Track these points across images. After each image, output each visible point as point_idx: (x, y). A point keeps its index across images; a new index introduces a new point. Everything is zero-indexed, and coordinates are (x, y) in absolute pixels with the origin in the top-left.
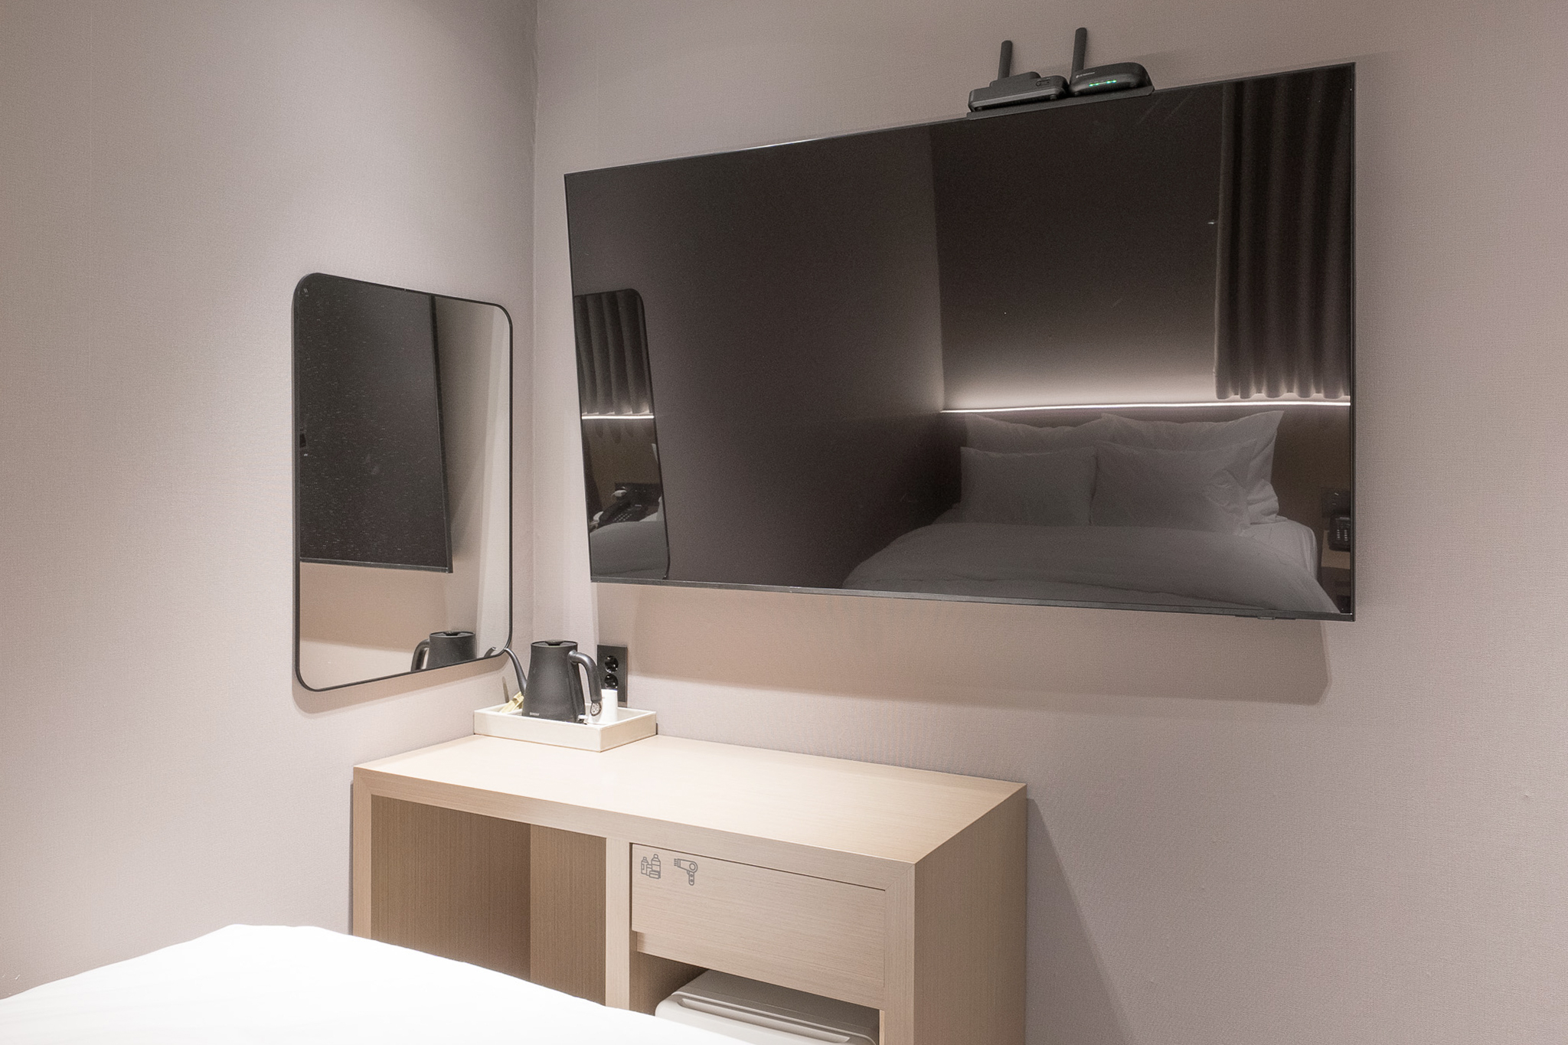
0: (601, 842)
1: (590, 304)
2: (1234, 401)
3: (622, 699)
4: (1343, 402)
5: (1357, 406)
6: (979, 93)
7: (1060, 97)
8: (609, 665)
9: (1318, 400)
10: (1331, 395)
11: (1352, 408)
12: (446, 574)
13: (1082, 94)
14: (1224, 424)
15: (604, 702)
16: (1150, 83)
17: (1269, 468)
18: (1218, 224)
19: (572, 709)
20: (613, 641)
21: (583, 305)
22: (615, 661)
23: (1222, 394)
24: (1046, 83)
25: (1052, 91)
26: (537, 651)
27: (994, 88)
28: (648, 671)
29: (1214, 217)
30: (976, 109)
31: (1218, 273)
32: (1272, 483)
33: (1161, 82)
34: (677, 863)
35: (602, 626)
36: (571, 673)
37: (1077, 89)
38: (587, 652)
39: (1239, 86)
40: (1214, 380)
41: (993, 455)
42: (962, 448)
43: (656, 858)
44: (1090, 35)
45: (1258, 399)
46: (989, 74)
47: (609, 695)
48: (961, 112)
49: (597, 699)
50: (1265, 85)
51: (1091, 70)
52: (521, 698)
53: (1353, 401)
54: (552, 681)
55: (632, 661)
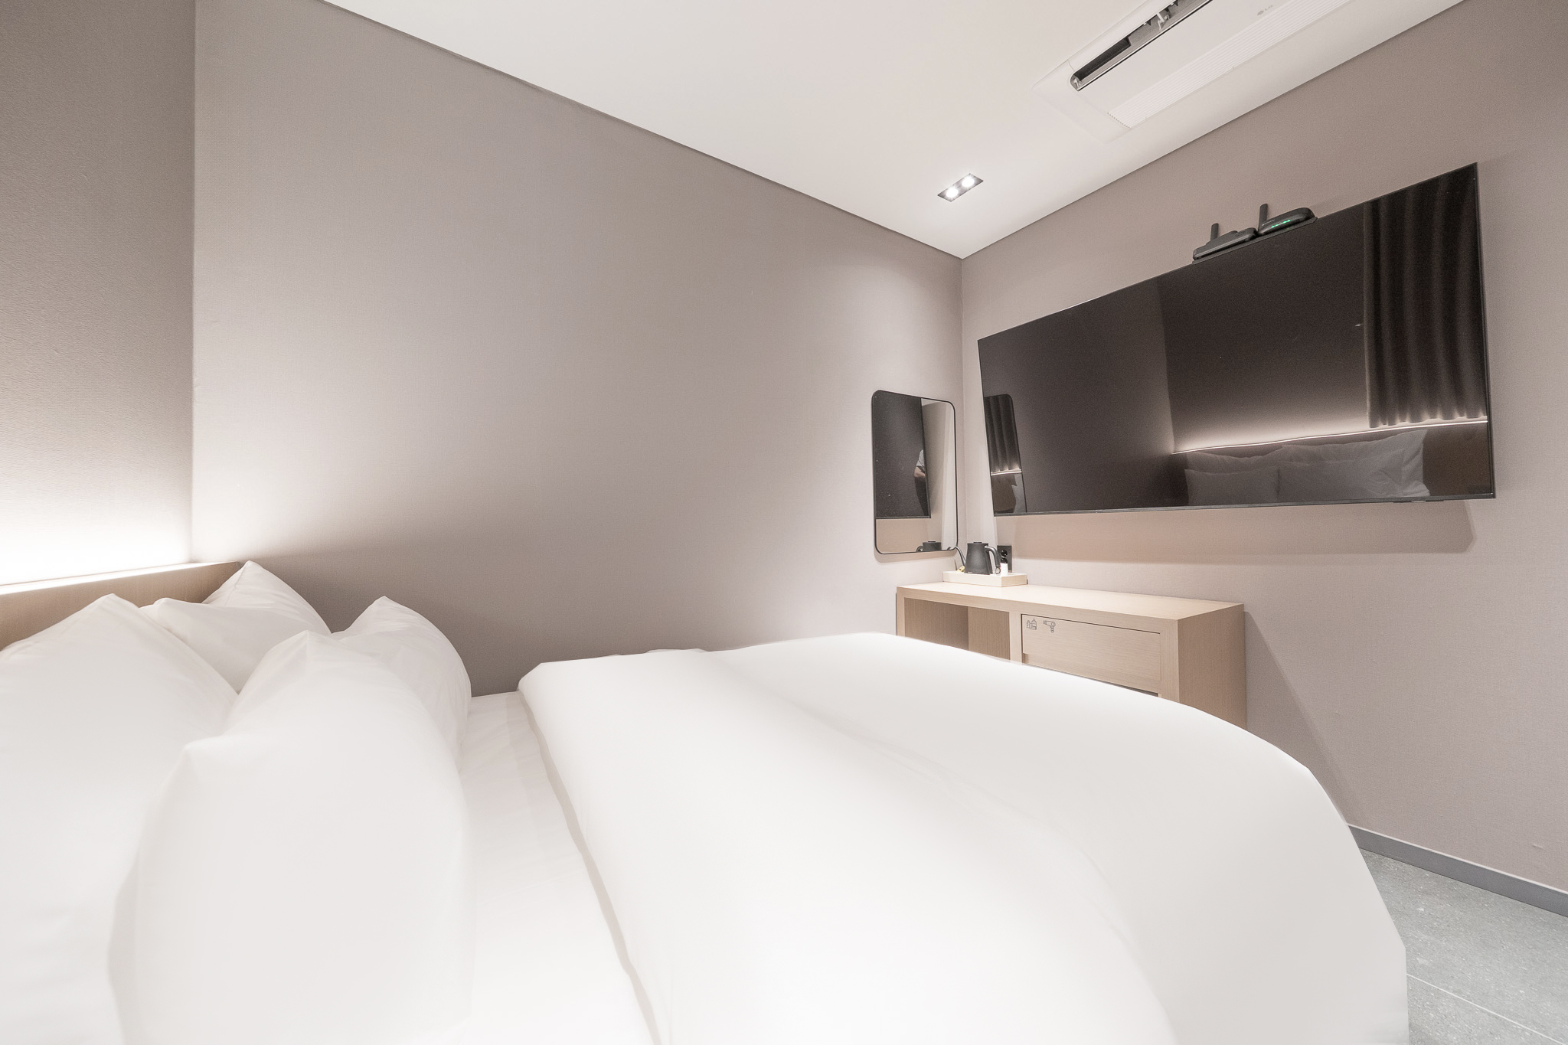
0: (1007, 614)
1: (991, 401)
2: (1383, 428)
3: (1010, 568)
4: (1482, 419)
5: (1493, 422)
6: (1199, 250)
7: (1252, 238)
8: (1003, 554)
9: (1460, 420)
10: (1473, 414)
11: (1489, 425)
12: (928, 519)
13: (1267, 233)
14: (1376, 442)
15: (1001, 568)
16: (1313, 216)
17: (1420, 472)
18: (1364, 326)
19: (988, 570)
20: (1004, 543)
21: (987, 400)
22: (1006, 553)
23: (1373, 424)
24: (1243, 233)
25: (1247, 236)
26: (971, 547)
27: (1209, 245)
28: (1021, 556)
29: (1361, 321)
30: (1198, 258)
31: (1367, 362)
32: (1425, 483)
33: (1319, 215)
34: (1045, 623)
35: (999, 538)
36: (986, 555)
37: (1263, 232)
38: (993, 546)
39: (1375, 203)
40: (1368, 417)
41: (1208, 474)
42: (1186, 470)
43: (1034, 620)
44: (1269, 206)
45: (1403, 424)
46: (1205, 238)
47: (1004, 566)
48: (1190, 261)
49: (998, 567)
50: (1396, 199)
51: (1272, 219)
52: (963, 568)
53: (1489, 419)
54: (977, 558)
55: (1014, 552)
